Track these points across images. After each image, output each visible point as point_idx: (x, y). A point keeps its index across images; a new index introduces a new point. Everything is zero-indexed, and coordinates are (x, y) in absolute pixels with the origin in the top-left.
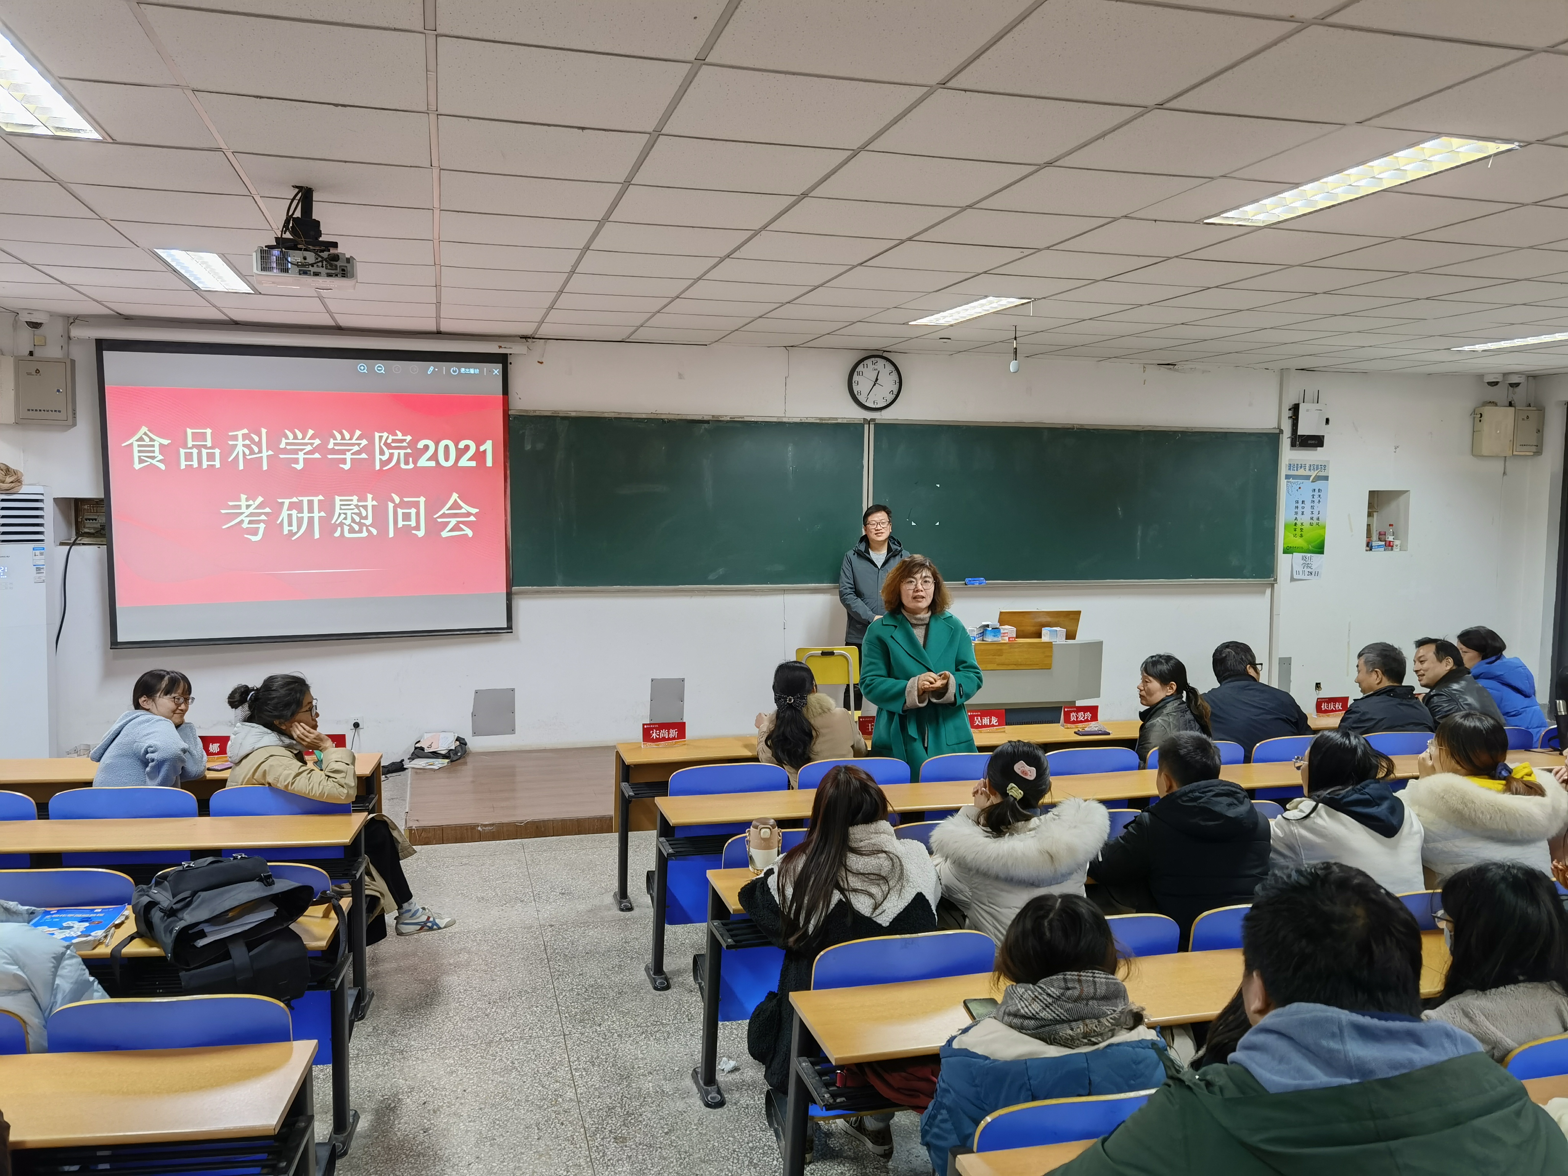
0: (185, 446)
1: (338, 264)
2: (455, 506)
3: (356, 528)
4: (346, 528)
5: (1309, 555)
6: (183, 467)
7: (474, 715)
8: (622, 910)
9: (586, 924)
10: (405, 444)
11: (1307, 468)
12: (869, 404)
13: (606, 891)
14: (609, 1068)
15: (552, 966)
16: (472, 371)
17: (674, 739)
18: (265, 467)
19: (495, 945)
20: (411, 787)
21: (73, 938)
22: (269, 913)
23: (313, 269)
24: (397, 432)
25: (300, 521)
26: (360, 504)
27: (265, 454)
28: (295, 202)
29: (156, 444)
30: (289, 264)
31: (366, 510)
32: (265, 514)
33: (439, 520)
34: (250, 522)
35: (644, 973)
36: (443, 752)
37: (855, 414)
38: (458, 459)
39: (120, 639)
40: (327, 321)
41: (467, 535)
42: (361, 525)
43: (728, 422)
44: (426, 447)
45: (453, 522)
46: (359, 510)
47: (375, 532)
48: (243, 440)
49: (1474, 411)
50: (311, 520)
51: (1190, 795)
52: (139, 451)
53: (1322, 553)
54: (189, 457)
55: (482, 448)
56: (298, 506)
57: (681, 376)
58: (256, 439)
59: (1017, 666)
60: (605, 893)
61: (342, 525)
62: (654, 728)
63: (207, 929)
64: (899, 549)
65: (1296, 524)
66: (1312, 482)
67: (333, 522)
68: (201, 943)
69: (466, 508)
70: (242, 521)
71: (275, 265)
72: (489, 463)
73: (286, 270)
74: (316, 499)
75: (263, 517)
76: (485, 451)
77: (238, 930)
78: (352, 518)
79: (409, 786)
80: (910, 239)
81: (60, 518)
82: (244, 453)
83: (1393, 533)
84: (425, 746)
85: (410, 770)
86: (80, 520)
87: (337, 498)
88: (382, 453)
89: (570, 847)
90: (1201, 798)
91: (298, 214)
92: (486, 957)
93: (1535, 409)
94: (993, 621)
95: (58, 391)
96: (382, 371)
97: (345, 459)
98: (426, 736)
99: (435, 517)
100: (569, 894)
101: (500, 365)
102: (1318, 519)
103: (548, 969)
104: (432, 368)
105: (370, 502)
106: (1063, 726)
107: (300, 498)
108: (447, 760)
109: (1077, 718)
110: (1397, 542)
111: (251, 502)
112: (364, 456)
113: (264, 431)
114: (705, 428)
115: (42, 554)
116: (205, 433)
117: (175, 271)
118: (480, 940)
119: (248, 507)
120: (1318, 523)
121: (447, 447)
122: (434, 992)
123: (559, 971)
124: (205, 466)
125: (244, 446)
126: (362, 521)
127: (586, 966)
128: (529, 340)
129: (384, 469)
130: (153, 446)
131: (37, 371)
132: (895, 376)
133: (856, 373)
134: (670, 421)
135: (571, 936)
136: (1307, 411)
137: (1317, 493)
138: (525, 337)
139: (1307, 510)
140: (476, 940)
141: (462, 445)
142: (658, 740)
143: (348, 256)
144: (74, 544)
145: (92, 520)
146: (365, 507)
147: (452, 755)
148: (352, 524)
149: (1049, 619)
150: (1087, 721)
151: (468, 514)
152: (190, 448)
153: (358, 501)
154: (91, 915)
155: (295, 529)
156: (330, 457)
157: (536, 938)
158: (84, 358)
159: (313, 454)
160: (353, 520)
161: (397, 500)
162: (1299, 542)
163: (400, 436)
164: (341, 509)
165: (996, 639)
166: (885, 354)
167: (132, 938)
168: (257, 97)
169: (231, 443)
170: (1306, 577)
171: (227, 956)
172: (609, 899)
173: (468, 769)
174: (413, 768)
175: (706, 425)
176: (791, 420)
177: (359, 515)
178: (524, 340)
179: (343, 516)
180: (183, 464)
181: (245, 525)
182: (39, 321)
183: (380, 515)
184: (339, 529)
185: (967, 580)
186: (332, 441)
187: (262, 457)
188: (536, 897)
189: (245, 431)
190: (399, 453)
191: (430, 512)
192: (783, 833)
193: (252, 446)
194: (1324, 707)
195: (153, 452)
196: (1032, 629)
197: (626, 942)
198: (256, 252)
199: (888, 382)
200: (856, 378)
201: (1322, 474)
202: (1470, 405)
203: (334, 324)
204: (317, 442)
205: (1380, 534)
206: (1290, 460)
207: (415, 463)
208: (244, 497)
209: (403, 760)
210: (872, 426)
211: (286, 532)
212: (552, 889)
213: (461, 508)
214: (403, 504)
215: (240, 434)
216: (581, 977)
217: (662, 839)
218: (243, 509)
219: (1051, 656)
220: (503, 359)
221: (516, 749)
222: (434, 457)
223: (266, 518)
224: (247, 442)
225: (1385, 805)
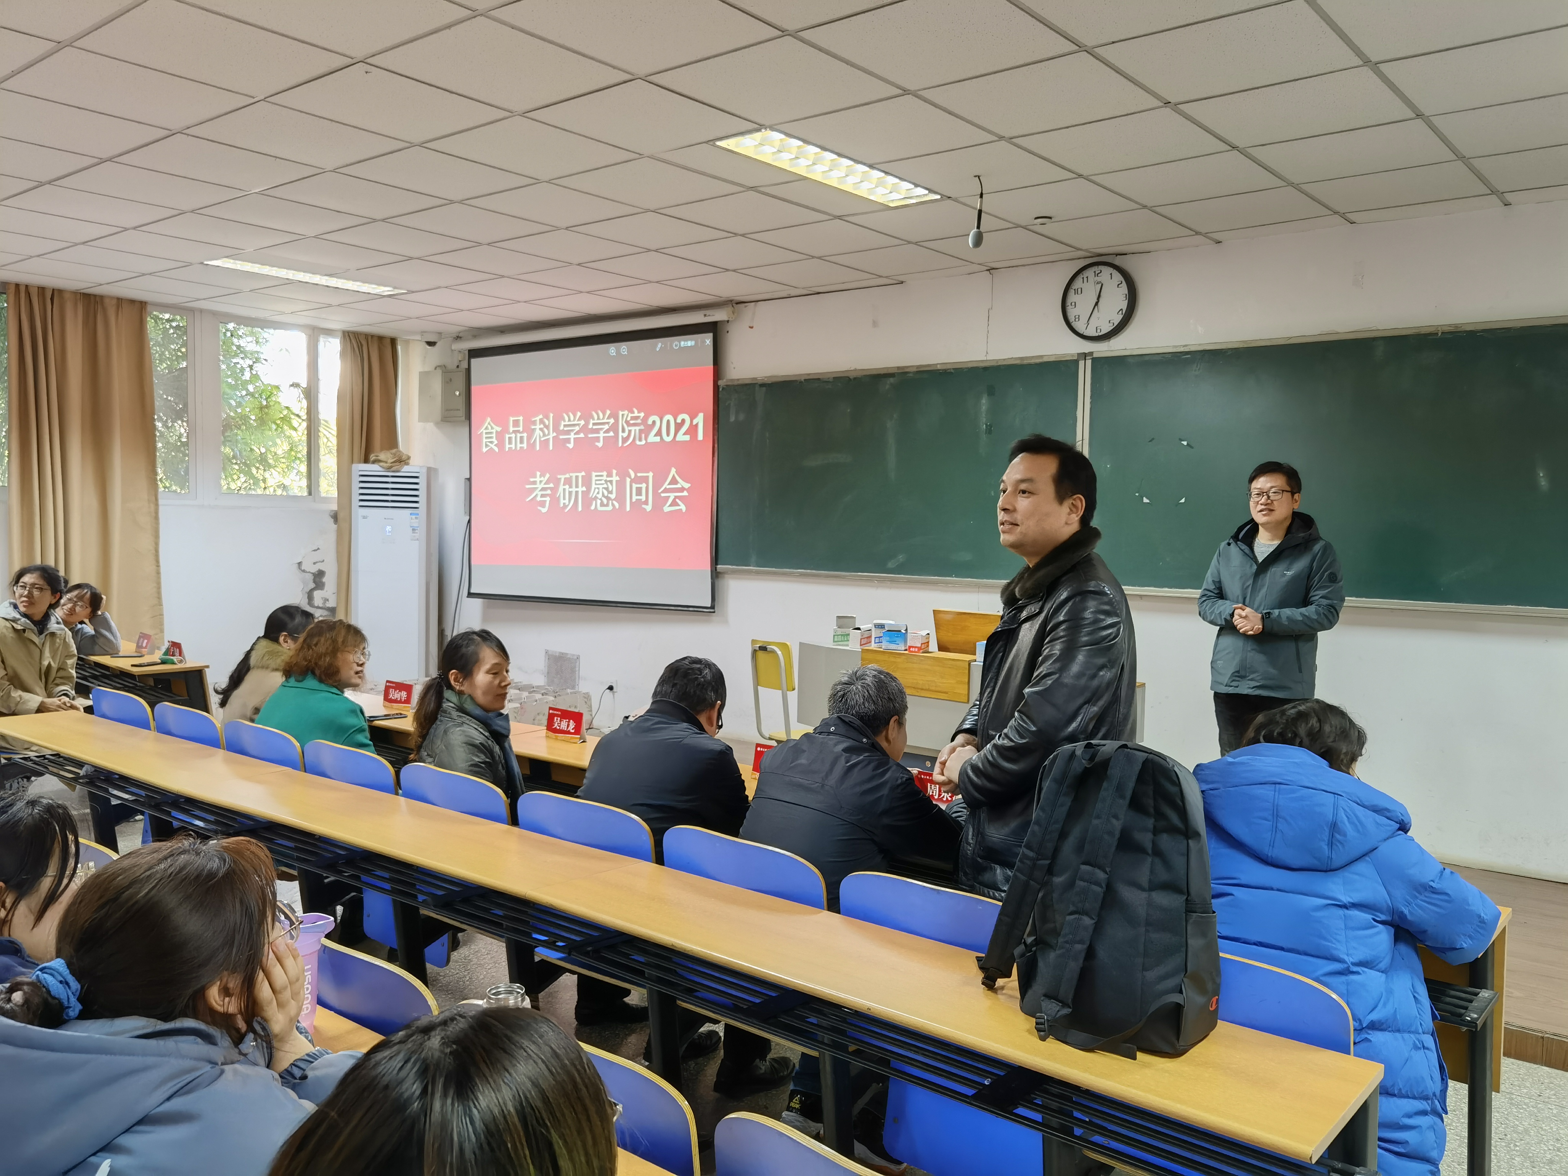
0: (509, 432)
2: (674, 481)
3: (605, 501)
4: (599, 502)
6: (507, 449)
10: (639, 421)
12: (1089, 331)
16: (690, 344)
18: (551, 448)
24: (635, 409)
25: (570, 494)
26: (608, 479)
27: (552, 436)
29: (494, 431)
31: (612, 484)
32: (550, 488)
33: (663, 495)
34: (542, 496)
37: (1071, 346)
38: (676, 433)
41: (681, 509)
42: (608, 498)
44: (654, 422)
45: (672, 496)
46: (607, 485)
48: (539, 425)
50: (577, 492)
52: (486, 438)
54: (510, 441)
55: (695, 422)
56: (568, 482)
57: (875, 324)
58: (547, 422)
61: (596, 498)
67: (590, 496)
69: (682, 483)
70: (537, 495)
72: (700, 437)
74: (581, 475)
75: (549, 492)
78: (603, 492)
82: (540, 436)
87: (594, 474)
88: (623, 431)
96: (626, 353)
97: (598, 437)
99: (659, 492)
101: (711, 335)
104: (659, 345)
105: (615, 478)
111: (542, 479)
112: (611, 434)
113: (551, 415)
114: (891, 384)
115: (416, 518)
116: (519, 420)
119: (541, 482)
121: (668, 423)
124: (518, 449)
125: (540, 429)
126: (609, 495)
128: (740, 305)
129: (625, 445)
130: (492, 433)
131: (451, 378)
132: (1126, 289)
133: (1072, 290)
134: (855, 378)
141: (679, 419)
146: (611, 482)
148: (603, 498)
151: (683, 489)
152: (512, 433)
153: (607, 476)
155: (567, 501)
156: (590, 436)
158: (466, 366)
159: (580, 434)
160: (603, 495)
169: (533, 427)
175: (892, 380)
176: (993, 363)
177: (607, 489)
179: (597, 490)
180: (507, 446)
181: (539, 499)
183: (621, 490)
184: (594, 502)
186: (592, 422)
187: (550, 438)
189: (541, 417)
190: (635, 430)
191: (656, 488)
193: (544, 429)
195: (492, 437)
199: (1116, 298)
200: (1072, 297)
204: (582, 422)
208: (538, 474)
210: (1089, 362)
213: (676, 482)
214: (637, 480)
215: (538, 419)
218: (538, 485)
219: (967, 683)
220: (713, 328)
222: (659, 433)
224: (542, 426)
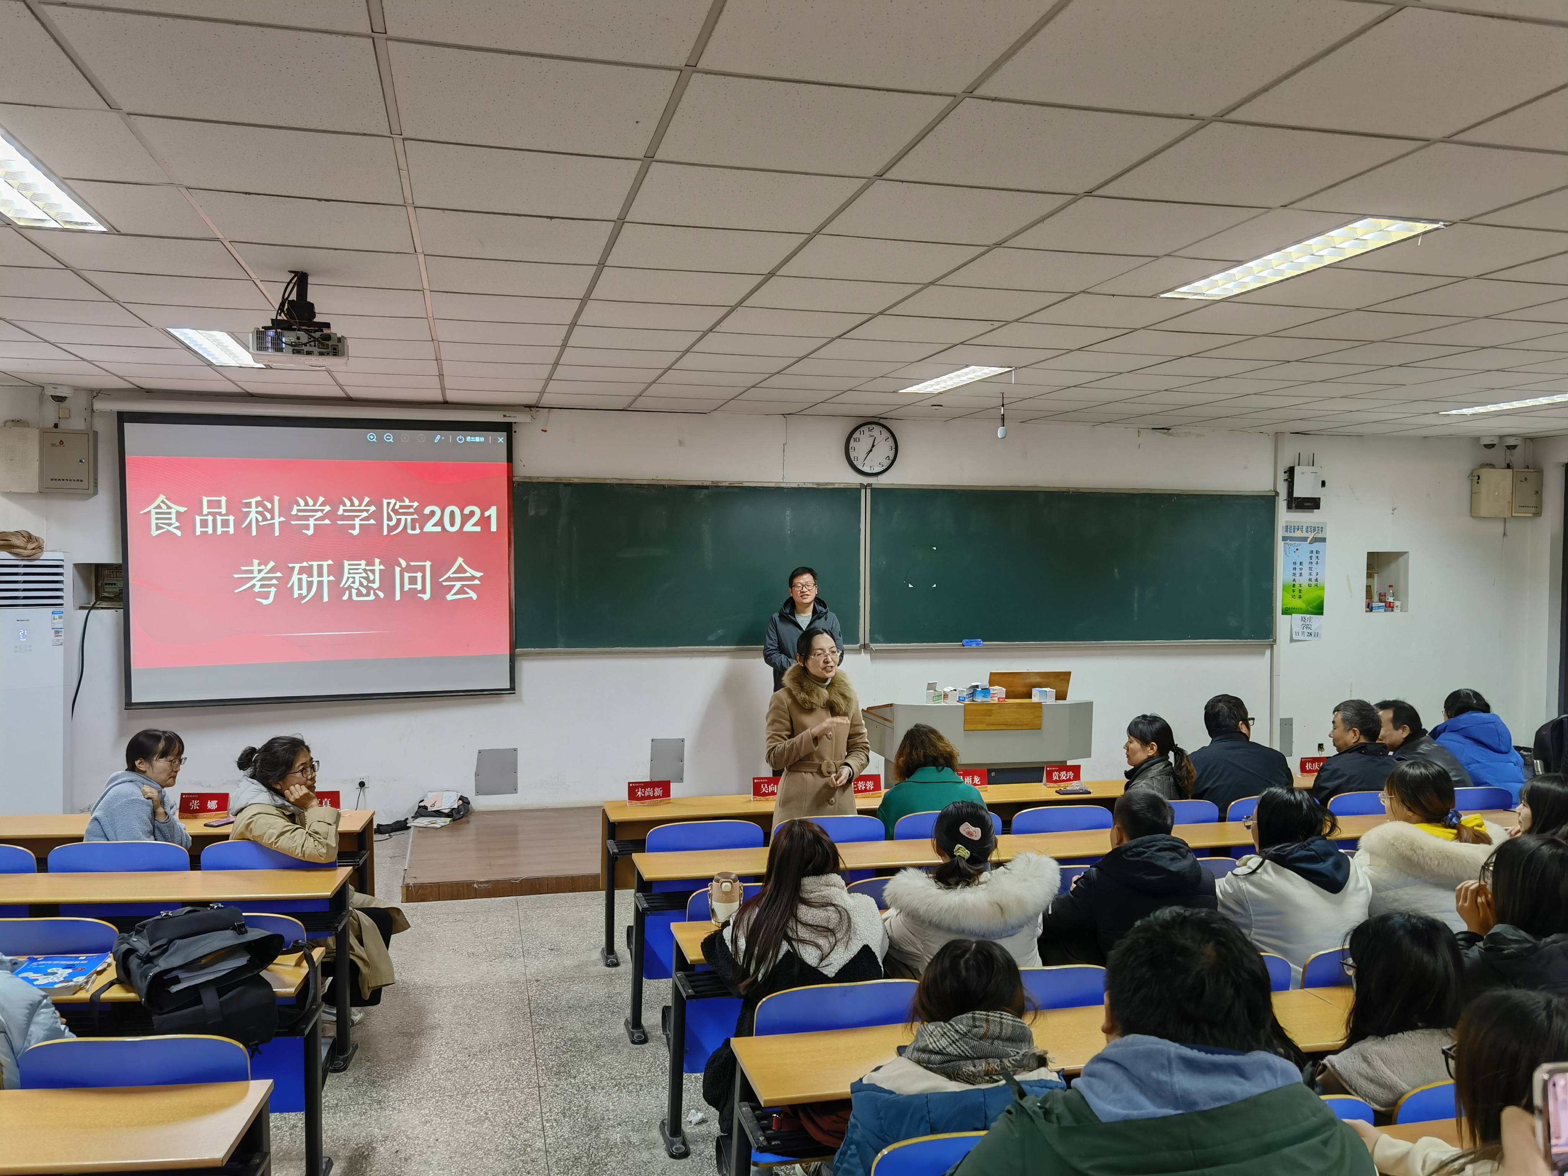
0: (201, 514)
1: (330, 343)
2: (460, 569)
3: (364, 591)
4: (354, 592)
5: (1308, 616)
6: (198, 533)
7: (477, 775)
8: (608, 966)
9: (571, 979)
10: (411, 510)
11: (1304, 530)
12: (866, 469)
13: (595, 947)
14: (579, 1120)
15: (534, 1020)
16: (477, 439)
17: (659, 797)
18: (277, 533)
19: (481, 1000)
20: (412, 846)
21: (56, 983)
22: (241, 961)
23: (306, 349)
24: (405, 498)
25: (310, 584)
26: (368, 568)
27: (277, 521)
28: (291, 285)
29: (173, 511)
30: (284, 345)
31: (374, 574)
32: (277, 578)
33: (445, 584)
34: (262, 586)
35: (622, 1026)
36: (446, 811)
37: (853, 479)
38: (463, 524)
39: (134, 700)
40: (337, 392)
41: (471, 598)
42: (368, 588)
43: (727, 487)
44: (433, 513)
45: (458, 585)
46: (367, 574)
47: (381, 595)
48: (257, 507)
49: (1472, 473)
50: (320, 583)
51: (1134, 850)
52: (157, 519)
53: (1322, 614)
54: (204, 524)
55: (487, 514)
56: (308, 571)
57: (681, 443)
58: (269, 506)
59: (1008, 726)
60: (594, 949)
61: (350, 588)
62: (640, 787)
63: (182, 975)
64: (825, 611)
65: (1294, 586)
66: (1310, 543)
67: (341, 586)
68: (175, 989)
69: (470, 572)
70: (254, 585)
71: (270, 345)
72: (494, 528)
73: (280, 350)
74: (325, 564)
75: (274, 582)
76: (489, 517)
77: (211, 977)
78: (360, 581)
79: (410, 843)
80: (881, 313)
81: (80, 584)
82: (257, 519)
83: (1393, 593)
84: (428, 805)
85: (412, 829)
86: (99, 585)
87: (346, 563)
88: (390, 518)
89: (563, 904)
90: (1145, 852)
91: (293, 297)
92: (470, 1010)
93: (1532, 470)
94: (984, 682)
95: (81, 461)
96: (391, 440)
97: (354, 525)
98: (430, 795)
99: (440, 580)
100: (558, 950)
101: (505, 433)
102: (1316, 580)
103: (529, 1023)
104: (438, 437)
105: (378, 567)
106: (1045, 785)
107: (310, 563)
108: (450, 819)
109: (1059, 777)
110: (1397, 603)
111: (263, 567)
112: (372, 522)
113: (276, 498)
114: (705, 494)
115: (60, 618)
116: (220, 501)
117: (189, 348)
118: (466, 994)
119: (260, 571)
120: (1316, 584)
121: (452, 513)
122: (416, 1044)
123: (540, 1025)
124: (219, 532)
125: (257, 512)
126: (370, 585)
127: (568, 1020)
128: (532, 409)
129: (392, 534)
130: (170, 513)
131: (61, 442)
132: (891, 441)
133: (852, 439)
134: (670, 487)
135: (555, 991)
136: (1303, 473)
137: (1314, 555)
138: (530, 407)
139: (1306, 572)
140: (462, 995)
141: (467, 511)
142: (643, 798)
143: (339, 335)
144: (93, 608)
145: (112, 584)
146: (373, 571)
147: (454, 813)
148: (360, 588)
149: (1038, 680)
150: (1069, 780)
151: (473, 578)
152: (206, 515)
153: (366, 565)
154: (76, 962)
155: (304, 592)
156: (339, 523)
157: (521, 993)
158: (106, 429)
159: (323, 520)
160: (361, 584)
161: (404, 564)
162: (1297, 603)
163: (407, 502)
164: (349, 573)
165: (985, 699)
166: (881, 421)
167: (111, 984)
168: (246, 193)
169: (244, 510)
170: (1306, 638)
171: (199, 1001)
172: (597, 955)
173: (470, 829)
174: (416, 827)
175: (706, 491)
176: (788, 486)
177: (367, 578)
178: (528, 409)
179: (351, 580)
180: (198, 531)
181: (257, 589)
182: (63, 395)
183: (387, 579)
184: (347, 592)
185: (964, 641)
186: (342, 508)
187: (274, 523)
188: (525, 953)
189: (259, 498)
190: (406, 519)
191: (435, 576)
192: (744, 887)
193: (265, 513)
194: (1308, 766)
195: (170, 519)
196: (1022, 690)
197: (609, 997)
198: (252, 333)
199: (884, 449)
200: (852, 444)
201: (1320, 535)
202: (1466, 466)
203: (345, 396)
204: (327, 508)
205: (1380, 595)
206: (1286, 522)
207: (421, 528)
208: (256, 562)
209: (407, 819)
210: (869, 491)
211: (296, 596)
212: (542, 944)
213: (466, 571)
214: (409, 569)
215: (253, 501)
216: (561, 1030)
217: (640, 895)
218: (255, 574)
219: (1041, 717)
220: (507, 428)
221: (518, 808)
222: (440, 523)
223: (277, 583)
224: (260, 509)
225: (1331, 861)
